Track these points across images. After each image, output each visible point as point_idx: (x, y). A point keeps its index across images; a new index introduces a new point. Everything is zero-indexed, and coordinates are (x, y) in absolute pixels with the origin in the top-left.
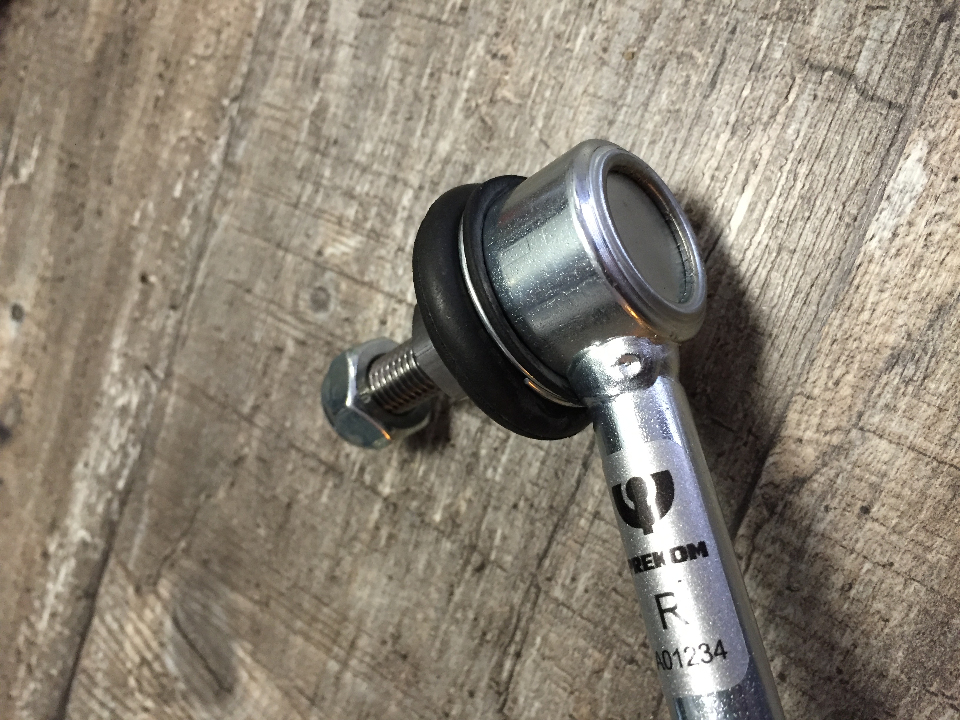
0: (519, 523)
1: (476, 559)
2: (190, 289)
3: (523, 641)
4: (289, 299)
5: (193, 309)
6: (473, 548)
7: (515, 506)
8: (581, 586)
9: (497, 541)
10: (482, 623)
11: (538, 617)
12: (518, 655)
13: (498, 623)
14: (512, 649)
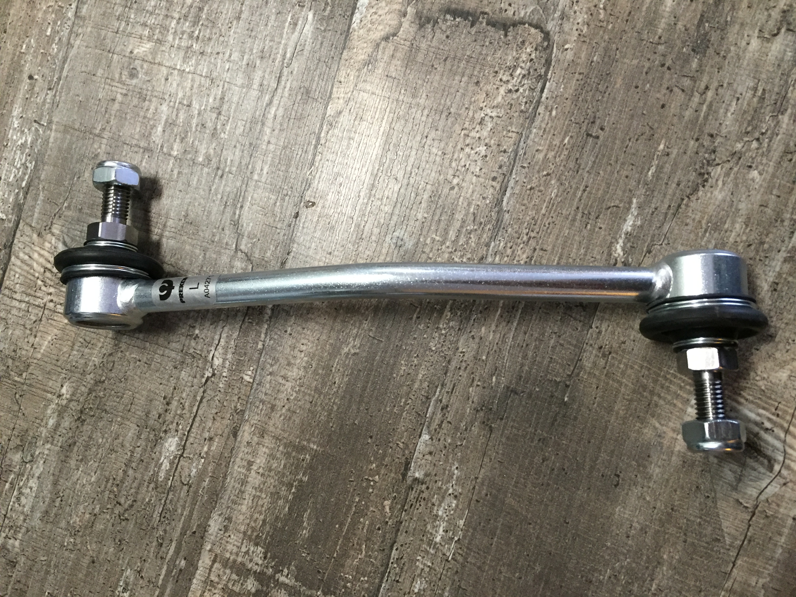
0: (237, 153)
1: (220, 172)
2: (59, 79)
3: (243, 201)
4: (117, 76)
5: (62, 88)
6: (218, 168)
7: (235, 146)
8: (265, 172)
9: (229, 163)
10: (225, 198)
11: (249, 189)
12: (242, 207)
13: (232, 196)
14: (239, 206)
